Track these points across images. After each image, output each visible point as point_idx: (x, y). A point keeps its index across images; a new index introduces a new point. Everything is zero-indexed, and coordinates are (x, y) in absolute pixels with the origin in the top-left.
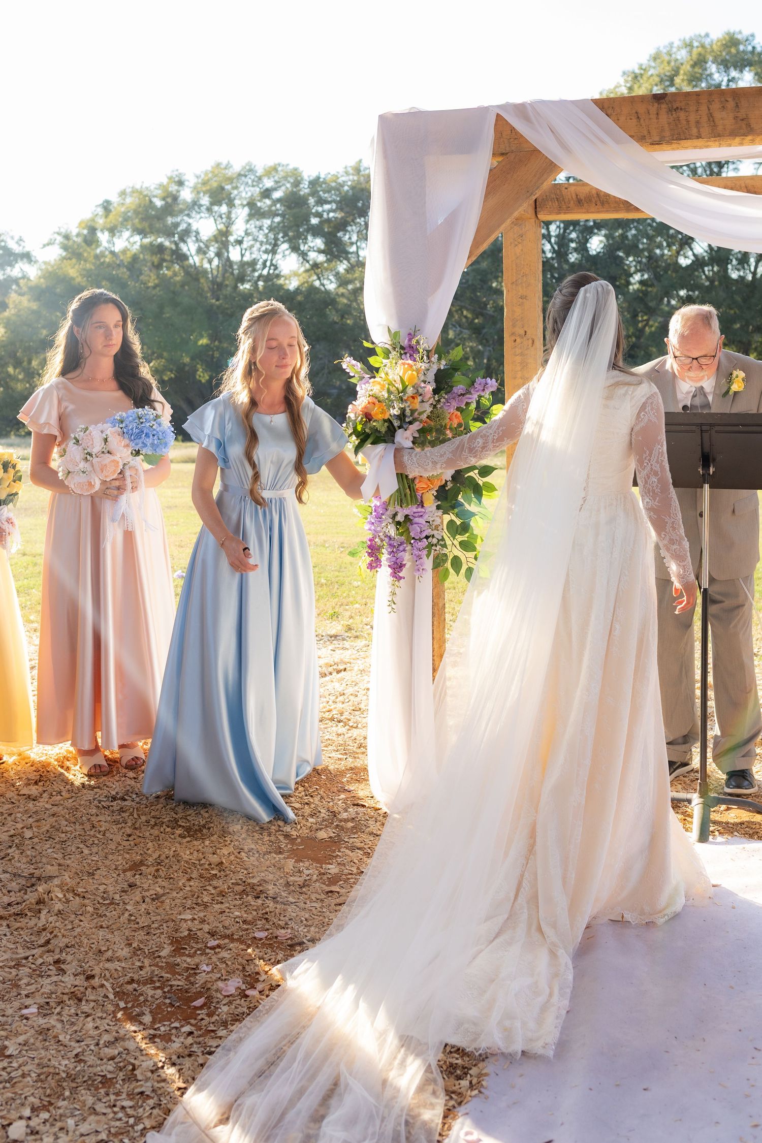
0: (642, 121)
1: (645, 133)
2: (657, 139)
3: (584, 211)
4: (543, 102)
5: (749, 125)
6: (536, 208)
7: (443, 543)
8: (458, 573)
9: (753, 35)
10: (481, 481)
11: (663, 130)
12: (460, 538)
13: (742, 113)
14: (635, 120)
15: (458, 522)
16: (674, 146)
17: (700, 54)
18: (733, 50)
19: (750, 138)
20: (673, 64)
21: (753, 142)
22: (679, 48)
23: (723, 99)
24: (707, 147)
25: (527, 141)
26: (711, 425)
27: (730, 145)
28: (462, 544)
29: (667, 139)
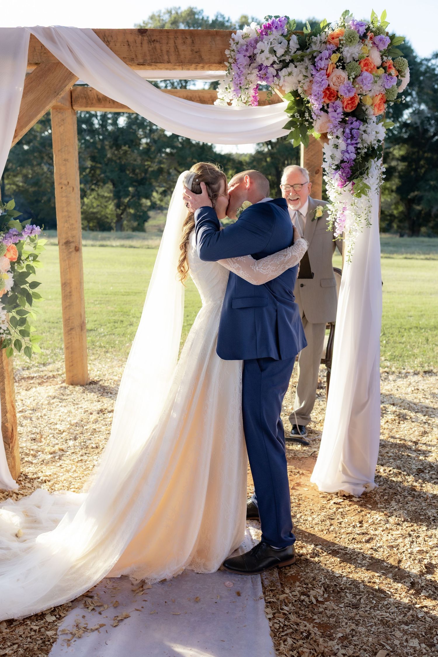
0: (131, 47)
1: (134, 56)
2: (141, 61)
3: (102, 106)
4: (60, 27)
5: (200, 56)
6: (72, 102)
7: (7, 332)
8: (19, 350)
9: (202, 10)
10: (31, 291)
11: (145, 55)
12: (19, 328)
13: (196, 48)
14: (126, 47)
15: (18, 317)
16: (153, 67)
17: (175, 18)
18: (192, 17)
19: (201, 65)
20: (161, 22)
21: (203, 68)
22: (164, 13)
23: (184, 37)
24: (174, 69)
25: (53, 56)
27: (189, 69)
28: (21, 331)
29: (148, 61)
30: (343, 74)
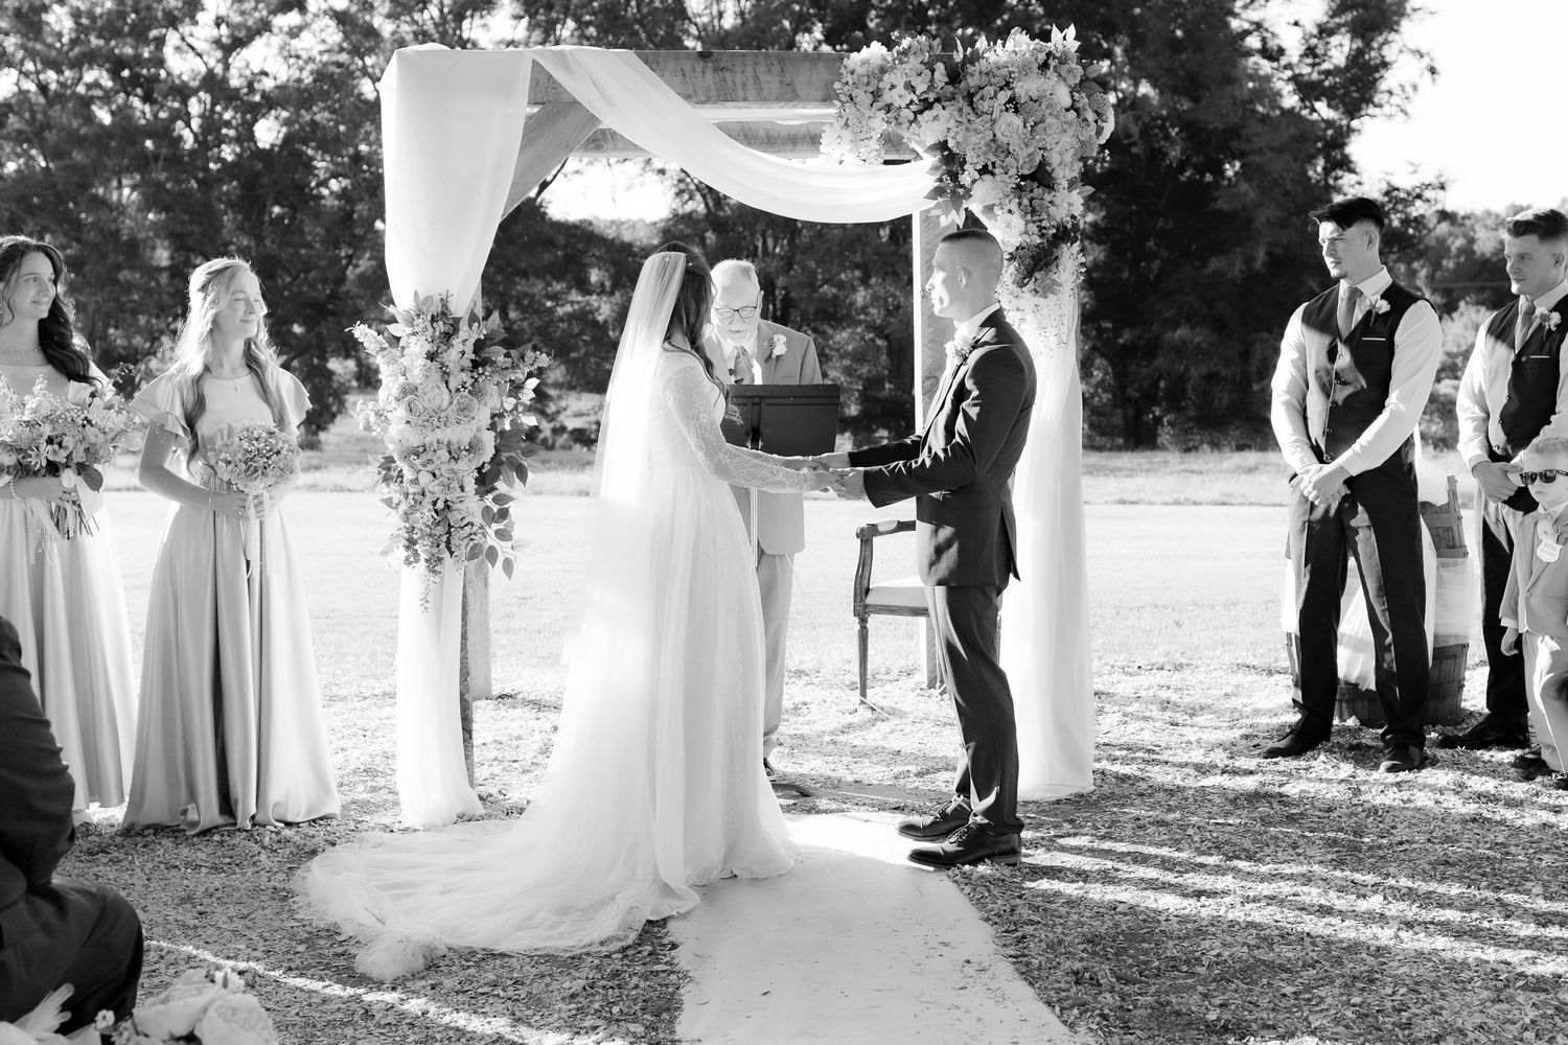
0: (687, 78)
1: (691, 92)
2: (703, 99)
5: (794, 91)
8: (493, 565)
11: (709, 90)
12: (495, 526)
13: (787, 79)
14: (681, 79)
15: (495, 508)
16: (721, 105)
19: (794, 103)
23: (768, 62)
25: (566, 91)
26: (761, 397)
28: (497, 533)
29: (714, 99)
30: (1017, 121)
